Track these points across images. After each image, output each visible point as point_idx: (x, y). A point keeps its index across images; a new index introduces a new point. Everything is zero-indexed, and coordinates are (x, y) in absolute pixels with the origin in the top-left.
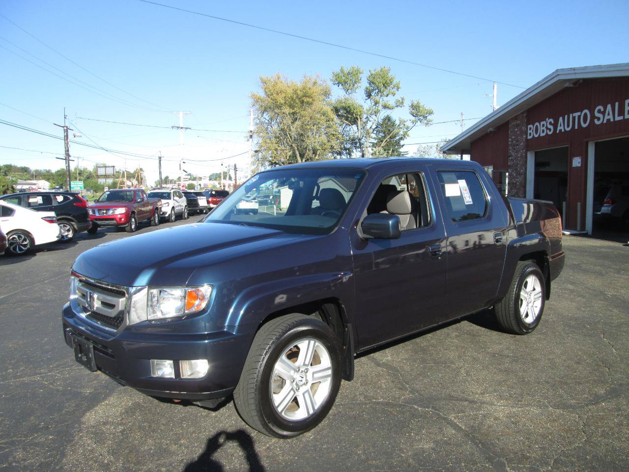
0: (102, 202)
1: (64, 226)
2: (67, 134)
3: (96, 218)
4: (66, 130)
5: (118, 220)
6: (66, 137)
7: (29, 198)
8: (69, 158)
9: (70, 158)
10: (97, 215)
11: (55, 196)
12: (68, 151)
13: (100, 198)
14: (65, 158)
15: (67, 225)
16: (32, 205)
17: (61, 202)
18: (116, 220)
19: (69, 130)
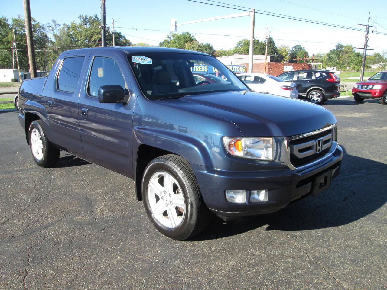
0: (371, 80)
1: (316, 94)
2: (368, 31)
3: (359, 91)
4: (368, 27)
5: (373, 94)
6: (368, 32)
7: (299, 73)
8: (366, 48)
9: (368, 48)
10: (360, 89)
11: (315, 73)
12: (367, 42)
13: (371, 78)
14: (363, 48)
15: (318, 93)
16: (300, 78)
17: (318, 77)
18: (372, 94)
19: (370, 27)
